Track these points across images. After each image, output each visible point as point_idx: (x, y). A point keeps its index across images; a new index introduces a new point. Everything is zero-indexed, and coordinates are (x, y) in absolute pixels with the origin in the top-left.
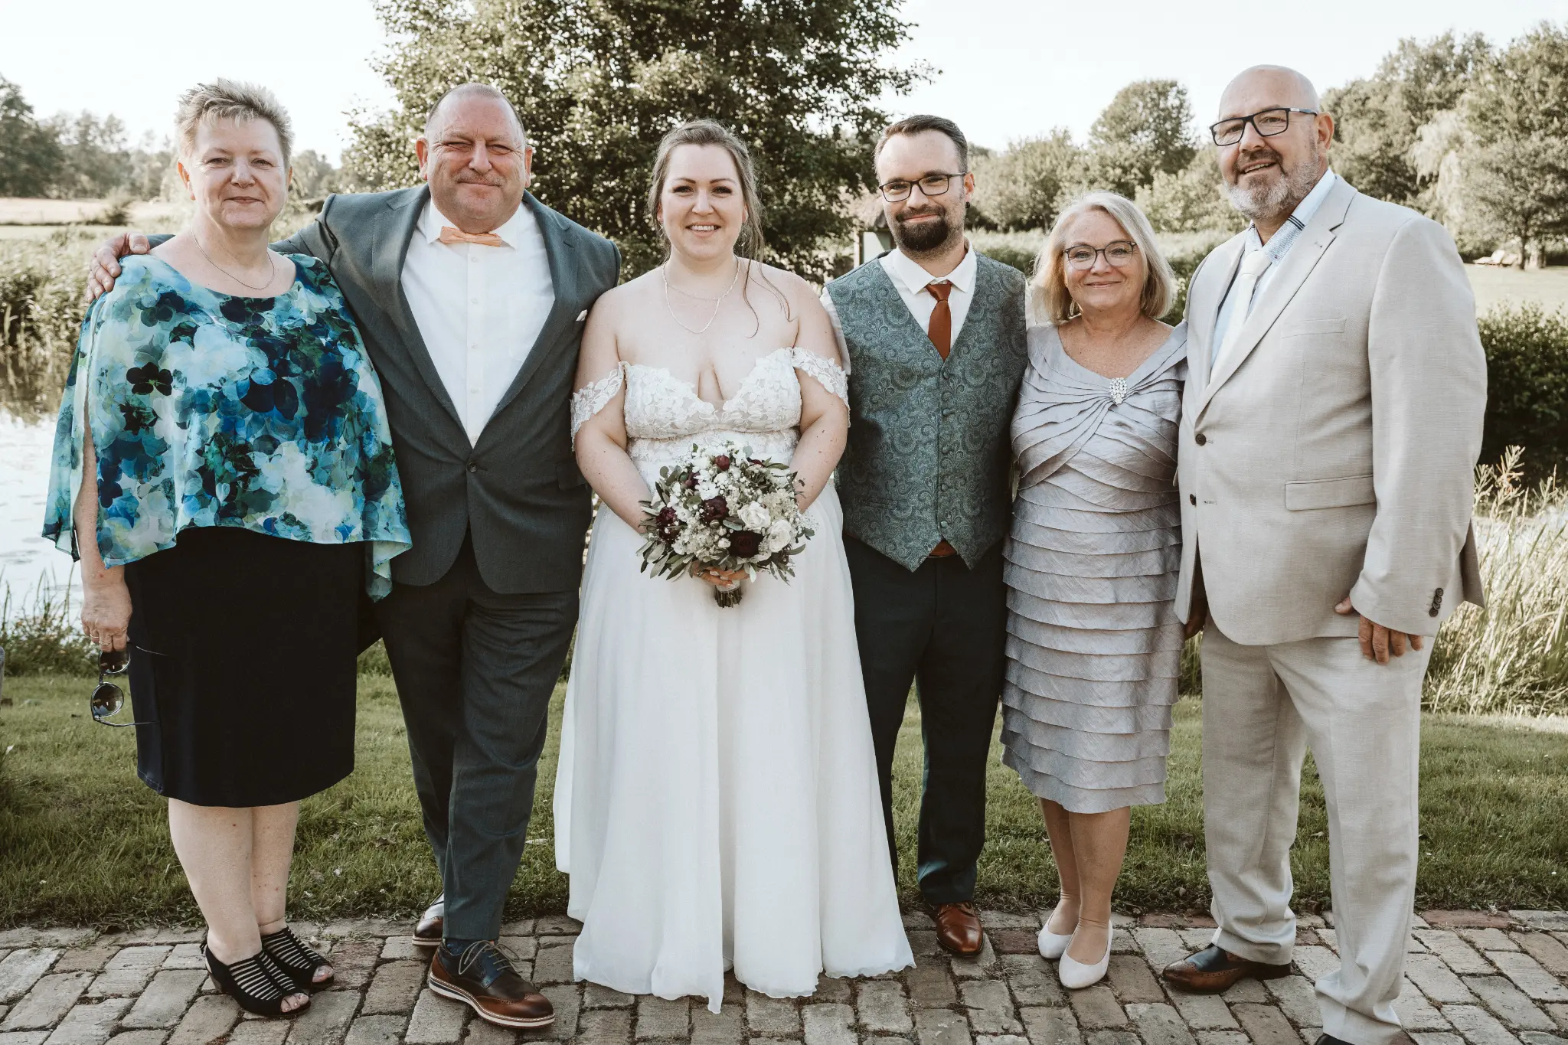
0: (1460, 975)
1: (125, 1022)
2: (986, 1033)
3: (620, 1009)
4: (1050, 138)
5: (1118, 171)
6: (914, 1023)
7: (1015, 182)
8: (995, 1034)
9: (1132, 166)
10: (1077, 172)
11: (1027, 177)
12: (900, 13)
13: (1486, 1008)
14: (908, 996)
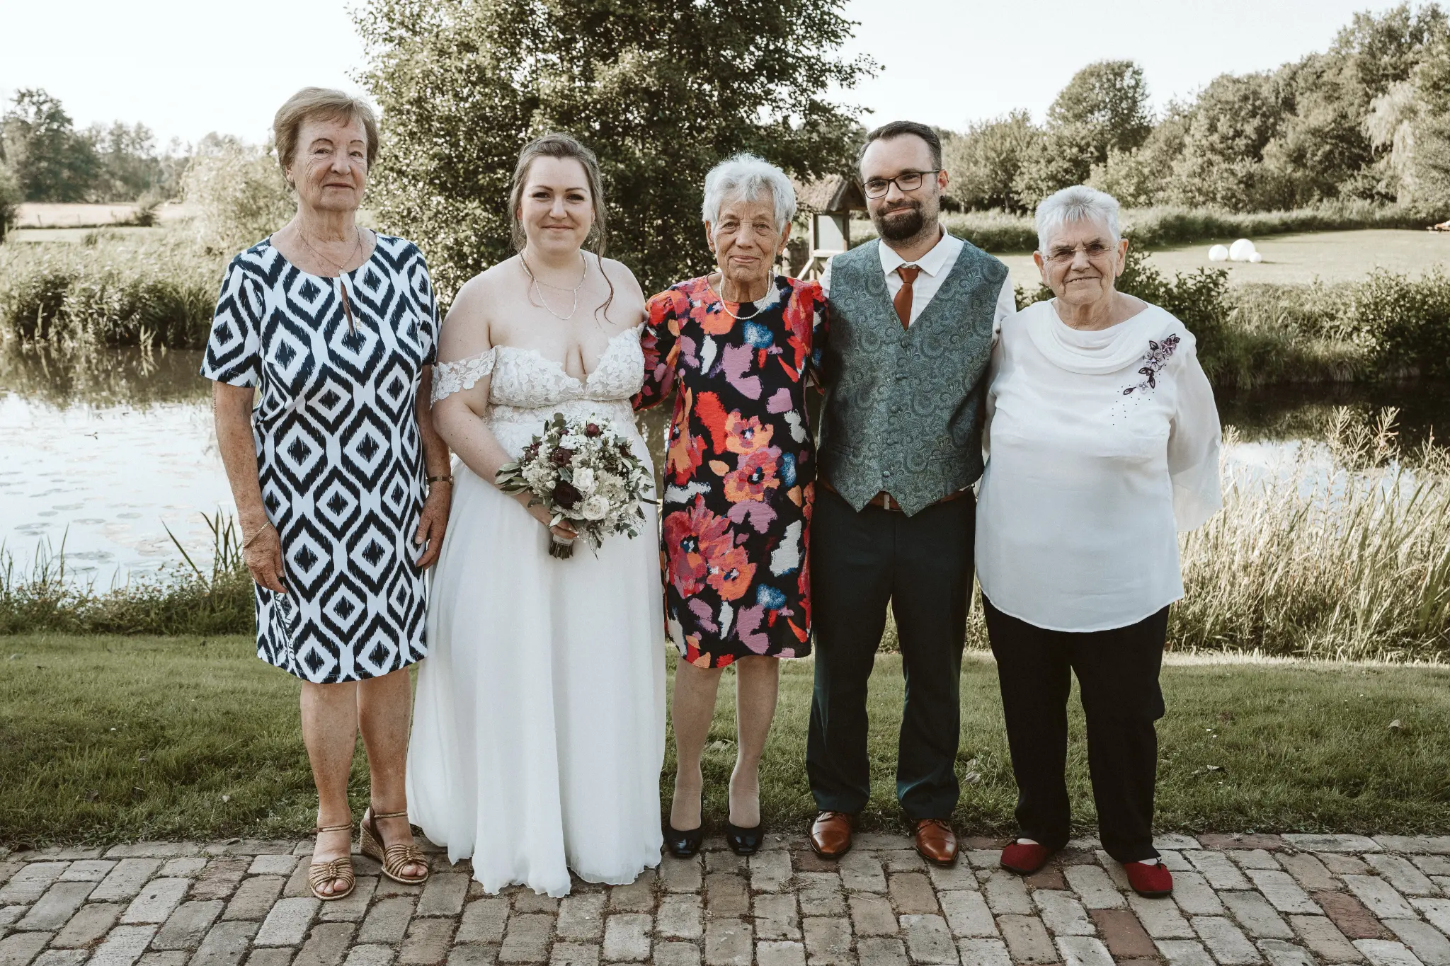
0: (1216, 891)
1: (18, 925)
2: (766, 940)
3: (446, 917)
4: (1010, 120)
5: (1075, 150)
6: (704, 931)
7: (976, 163)
8: (775, 941)
9: (1088, 145)
10: (1035, 152)
11: (987, 159)
12: (844, 12)
13: (1233, 918)
14: (705, 907)
